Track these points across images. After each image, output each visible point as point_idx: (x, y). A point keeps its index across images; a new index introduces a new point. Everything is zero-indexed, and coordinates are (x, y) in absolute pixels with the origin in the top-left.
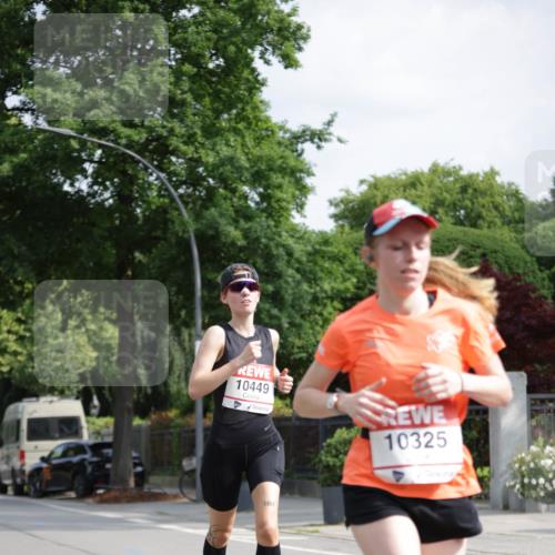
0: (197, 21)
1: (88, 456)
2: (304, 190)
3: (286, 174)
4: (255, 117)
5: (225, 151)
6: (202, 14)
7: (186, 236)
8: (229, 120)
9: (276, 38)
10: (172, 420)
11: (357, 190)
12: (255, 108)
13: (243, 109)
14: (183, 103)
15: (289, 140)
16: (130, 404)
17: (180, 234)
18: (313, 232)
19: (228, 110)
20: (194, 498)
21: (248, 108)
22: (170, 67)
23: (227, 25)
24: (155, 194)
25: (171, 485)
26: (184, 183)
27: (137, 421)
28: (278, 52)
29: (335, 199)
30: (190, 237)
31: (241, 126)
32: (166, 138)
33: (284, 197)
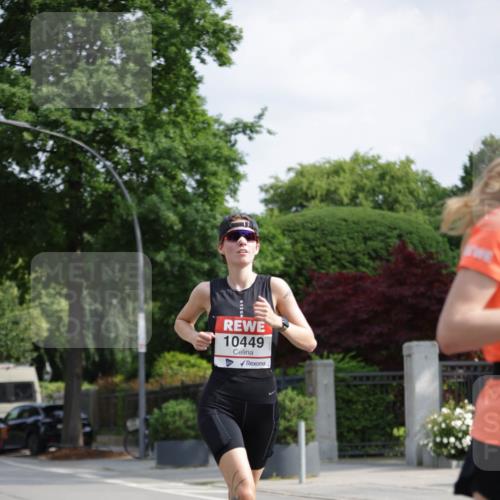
1: (41, 417)
2: (237, 177)
3: (220, 162)
4: (193, 111)
5: (164, 143)
7: (130, 218)
8: (169, 114)
9: (212, 39)
10: (116, 385)
11: (286, 178)
12: (193, 103)
13: (181, 104)
15: (224, 131)
16: (79, 371)
17: (125, 217)
19: (169, 102)
20: (137, 455)
21: (187, 104)
23: (167, 28)
24: (102, 180)
25: (117, 444)
26: (125, 173)
27: (86, 386)
28: (213, 52)
29: (265, 185)
30: (133, 221)
31: (179, 119)
32: (111, 130)
33: (219, 183)
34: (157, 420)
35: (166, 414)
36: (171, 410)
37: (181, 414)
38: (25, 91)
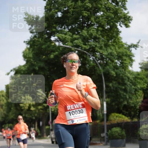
0: (102, 16)
2: (132, 61)
3: (127, 56)
4: (118, 41)
5: (110, 51)
6: (103, 14)
7: (101, 74)
8: (111, 42)
9: (123, 20)
10: (98, 123)
12: (118, 39)
13: (115, 39)
14: (99, 38)
15: (128, 47)
17: (99, 73)
18: (135, 72)
19: (111, 40)
20: (104, 144)
21: (117, 39)
22: (95, 28)
23: (110, 17)
24: (92, 63)
25: (98, 141)
26: (99, 60)
28: (124, 24)
29: (140, 63)
31: (114, 44)
32: (94, 48)
33: (127, 62)
34: (110, 134)
35: (112, 132)
36: (114, 131)
37: (117, 132)
38: (69, 36)
